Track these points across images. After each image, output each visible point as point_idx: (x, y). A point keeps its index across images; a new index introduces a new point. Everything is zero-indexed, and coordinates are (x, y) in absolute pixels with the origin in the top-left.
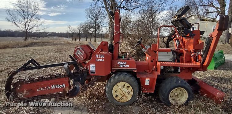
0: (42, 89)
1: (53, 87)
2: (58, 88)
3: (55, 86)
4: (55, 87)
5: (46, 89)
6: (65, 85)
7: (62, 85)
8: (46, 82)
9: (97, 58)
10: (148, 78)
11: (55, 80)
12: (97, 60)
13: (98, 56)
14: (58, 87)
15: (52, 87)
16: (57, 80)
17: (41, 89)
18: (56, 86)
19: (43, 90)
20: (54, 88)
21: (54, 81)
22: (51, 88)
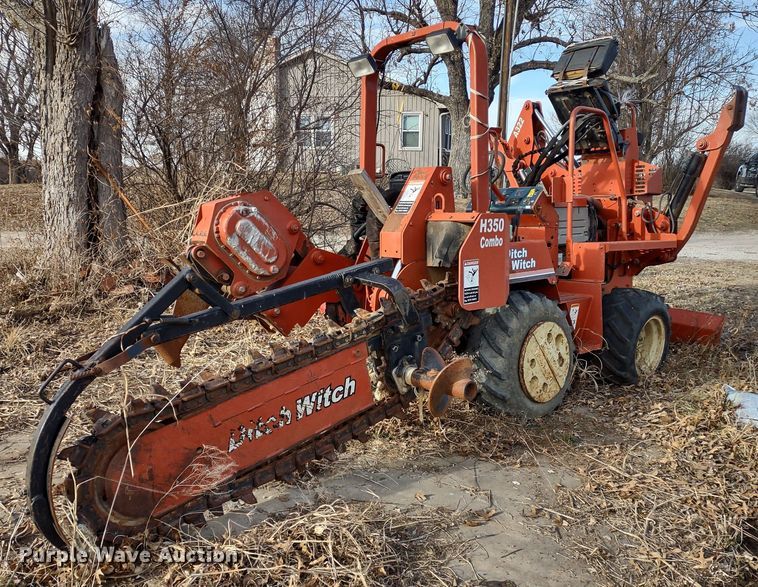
0: (254, 434)
1: (306, 406)
2: (327, 404)
3: (313, 399)
4: (316, 403)
5: (276, 426)
6: (353, 383)
7: (341, 389)
8: (273, 388)
9: (483, 234)
10: (575, 302)
11: (312, 368)
12: (484, 242)
13: (485, 225)
14: (327, 400)
15: (300, 409)
16: (324, 364)
17: (250, 431)
18: (320, 398)
19: (259, 434)
20: (309, 412)
21: (309, 371)
22: (295, 413)
